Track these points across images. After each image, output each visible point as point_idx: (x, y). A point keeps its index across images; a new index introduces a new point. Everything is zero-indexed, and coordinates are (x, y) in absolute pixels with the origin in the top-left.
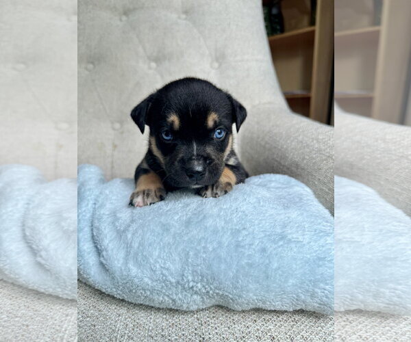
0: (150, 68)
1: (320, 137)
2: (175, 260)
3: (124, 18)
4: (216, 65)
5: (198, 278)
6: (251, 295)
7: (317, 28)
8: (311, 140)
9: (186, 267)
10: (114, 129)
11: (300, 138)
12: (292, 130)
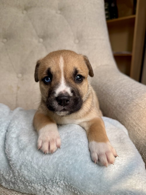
0: (39, 42)
1: (133, 91)
2: (50, 168)
3: (25, 12)
4: (77, 41)
5: (62, 178)
6: (91, 191)
7: (137, 16)
8: (128, 92)
9: (57, 172)
10: (18, 77)
11: (122, 90)
12: (118, 84)
